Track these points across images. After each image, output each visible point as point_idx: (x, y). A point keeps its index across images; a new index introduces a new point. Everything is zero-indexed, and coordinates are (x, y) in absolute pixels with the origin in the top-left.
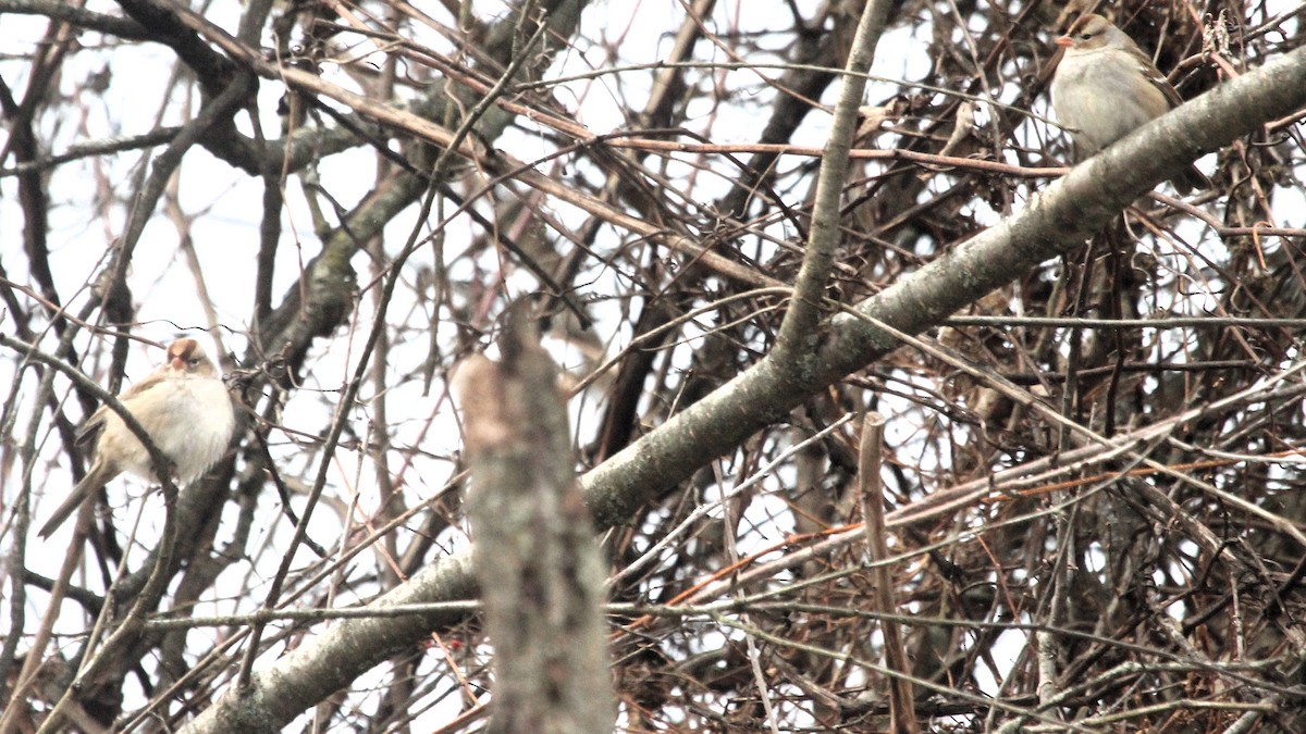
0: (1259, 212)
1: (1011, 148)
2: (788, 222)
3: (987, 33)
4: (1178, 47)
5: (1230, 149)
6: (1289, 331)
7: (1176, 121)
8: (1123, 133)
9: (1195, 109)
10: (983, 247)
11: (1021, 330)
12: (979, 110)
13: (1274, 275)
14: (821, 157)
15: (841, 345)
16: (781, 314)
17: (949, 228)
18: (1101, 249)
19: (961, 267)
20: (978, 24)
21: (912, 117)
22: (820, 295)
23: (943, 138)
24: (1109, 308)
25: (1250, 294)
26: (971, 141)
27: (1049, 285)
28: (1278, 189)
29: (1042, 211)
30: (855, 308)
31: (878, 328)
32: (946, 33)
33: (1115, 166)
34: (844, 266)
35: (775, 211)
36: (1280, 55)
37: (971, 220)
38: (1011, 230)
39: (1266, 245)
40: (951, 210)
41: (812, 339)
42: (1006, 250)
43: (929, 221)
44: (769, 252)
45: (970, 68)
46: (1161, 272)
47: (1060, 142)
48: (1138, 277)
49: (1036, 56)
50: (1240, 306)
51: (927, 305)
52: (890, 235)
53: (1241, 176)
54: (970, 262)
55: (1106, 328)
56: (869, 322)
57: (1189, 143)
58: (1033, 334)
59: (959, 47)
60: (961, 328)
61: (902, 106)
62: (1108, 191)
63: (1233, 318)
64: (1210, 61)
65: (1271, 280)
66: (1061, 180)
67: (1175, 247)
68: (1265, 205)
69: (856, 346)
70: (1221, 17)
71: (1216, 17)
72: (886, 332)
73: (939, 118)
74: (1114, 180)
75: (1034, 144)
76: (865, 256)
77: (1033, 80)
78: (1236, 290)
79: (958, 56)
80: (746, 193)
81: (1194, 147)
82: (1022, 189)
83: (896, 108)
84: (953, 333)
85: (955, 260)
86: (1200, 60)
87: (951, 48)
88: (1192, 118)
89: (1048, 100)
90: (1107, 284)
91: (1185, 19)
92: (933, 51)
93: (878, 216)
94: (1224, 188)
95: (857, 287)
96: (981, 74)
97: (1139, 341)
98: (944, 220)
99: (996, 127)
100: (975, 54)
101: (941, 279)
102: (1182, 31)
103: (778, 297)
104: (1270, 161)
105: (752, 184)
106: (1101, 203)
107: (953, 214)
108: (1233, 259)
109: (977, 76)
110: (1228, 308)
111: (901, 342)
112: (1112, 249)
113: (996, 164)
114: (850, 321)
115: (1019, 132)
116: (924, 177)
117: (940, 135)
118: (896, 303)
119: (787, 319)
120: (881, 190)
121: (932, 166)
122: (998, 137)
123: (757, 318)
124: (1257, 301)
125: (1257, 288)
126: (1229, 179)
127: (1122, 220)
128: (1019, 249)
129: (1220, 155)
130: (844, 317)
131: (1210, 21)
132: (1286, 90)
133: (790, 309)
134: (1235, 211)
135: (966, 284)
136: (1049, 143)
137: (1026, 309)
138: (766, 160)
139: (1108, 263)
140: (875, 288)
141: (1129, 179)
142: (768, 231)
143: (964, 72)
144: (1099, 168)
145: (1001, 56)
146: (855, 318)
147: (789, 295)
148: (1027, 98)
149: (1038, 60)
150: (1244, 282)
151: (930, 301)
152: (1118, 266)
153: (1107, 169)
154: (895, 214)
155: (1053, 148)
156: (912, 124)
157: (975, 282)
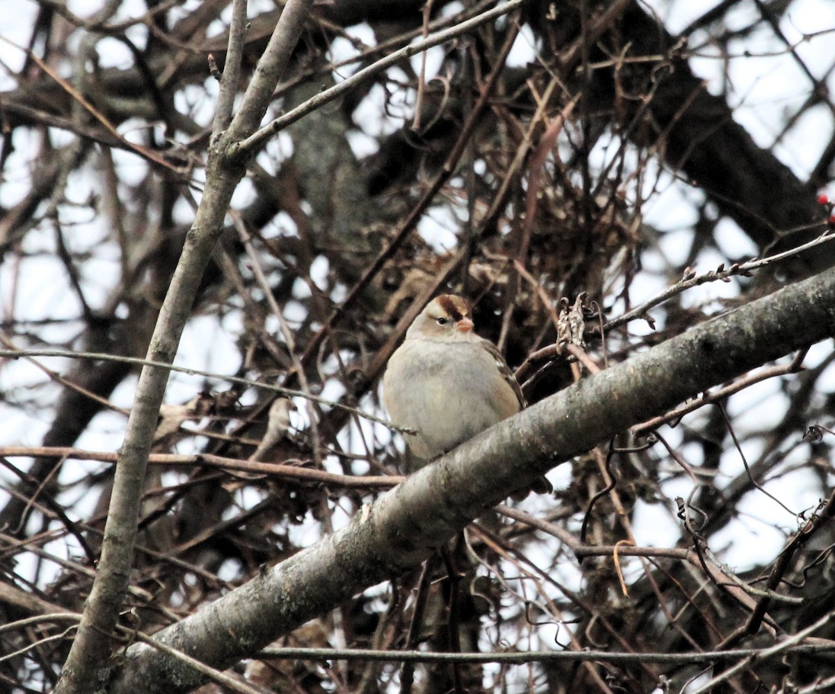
0: (620, 532)
1: (333, 453)
2: (72, 539)
3: (306, 324)
4: (527, 341)
5: (586, 459)
6: (654, 669)
7: (529, 422)
8: (466, 436)
9: (550, 408)
10: (303, 567)
11: (342, 665)
12: (295, 409)
13: (637, 607)
14: (115, 462)
15: (136, 680)
16: (65, 646)
17: (257, 548)
18: (436, 573)
19: (277, 590)
20: (296, 313)
21: (217, 418)
22: (113, 623)
23: (253, 442)
24: (445, 640)
25: (609, 627)
26: (285, 445)
27: (376, 616)
28: (641, 506)
29: (373, 525)
30: (154, 638)
31: (181, 662)
32: (257, 320)
33: (457, 474)
34: (137, 590)
35: (56, 526)
36: (645, 349)
37: (285, 539)
38: (336, 548)
39: (626, 570)
40: (262, 528)
41: (103, 674)
42: (330, 570)
43: (236, 541)
44: (50, 574)
45: (284, 360)
46: (506, 601)
47: (390, 451)
48: (480, 607)
49: (363, 349)
50: (598, 640)
51: (238, 635)
52: (192, 554)
53: (599, 489)
54: (288, 585)
55: (443, 663)
56: (170, 655)
57: (544, 448)
58: (357, 672)
59: (274, 338)
60: (272, 663)
61: (206, 404)
62: (449, 504)
63: (588, 651)
64: (566, 352)
65: (632, 611)
66: (394, 490)
67: (521, 570)
68: (626, 522)
69: (153, 682)
70: (578, 301)
71: (572, 302)
72: (189, 667)
73: (249, 419)
74: (456, 491)
75: (359, 450)
76: (162, 578)
77: (359, 376)
78: (592, 621)
79: (272, 347)
80: (24, 504)
81: (549, 453)
82: (345, 502)
83: (199, 406)
84: (263, 671)
85: (271, 582)
86: (554, 352)
87: (263, 337)
88: (548, 419)
89: (376, 401)
90: (443, 615)
91: (535, 308)
92: (242, 344)
93: (176, 533)
94: (579, 504)
95: (153, 615)
96: (297, 367)
97: (479, 682)
98: (253, 540)
99: (315, 430)
100: (291, 344)
101: (255, 604)
102: (532, 321)
103: (62, 624)
104: (631, 473)
105: (29, 495)
106: (441, 516)
107: (264, 532)
108: (589, 587)
109: (292, 370)
110: (583, 642)
111: (207, 679)
112: (450, 571)
113: (314, 472)
114: (147, 652)
115: (341, 437)
116: (230, 487)
117: (251, 437)
118: (202, 633)
119: (74, 650)
120: (180, 502)
121: (241, 474)
122: (317, 441)
123: (34, 650)
124: (617, 635)
125: (617, 619)
126: (584, 492)
127: (461, 540)
128: (347, 570)
129: (575, 465)
130: (142, 647)
131: (564, 307)
132: (656, 388)
133: (78, 639)
134: (591, 531)
135: (283, 610)
136: (378, 452)
137: (349, 642)
138: (47, 465)
139: (445, 587)
140: (173, 615)
141: (474, 489)
142: (50, 548)
143: (280, 366)
144: (439, 475)
145: (322, 348)
146: (154, 650)
147: (77, 621)
148: (351, 396)
149: (365, 354)
150: (602, 613)
151: (241, 629)
152: (456, 591)
153: (449, 478)
154: (197, 531)
155: (382, 457)
156: (218, 426)
157: (294, 607)
